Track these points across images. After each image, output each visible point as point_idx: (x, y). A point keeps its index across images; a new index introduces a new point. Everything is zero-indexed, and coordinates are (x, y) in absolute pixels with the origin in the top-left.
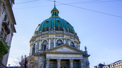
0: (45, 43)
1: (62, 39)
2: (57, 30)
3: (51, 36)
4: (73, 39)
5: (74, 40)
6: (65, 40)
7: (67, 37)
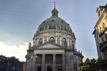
0: (41, 41)
1: (54, 36)
2: (50, 29)
3: (45, 34)
4: (65, 35)
5: (66, 37)
6: (56, 37)
7: (59, 34)
